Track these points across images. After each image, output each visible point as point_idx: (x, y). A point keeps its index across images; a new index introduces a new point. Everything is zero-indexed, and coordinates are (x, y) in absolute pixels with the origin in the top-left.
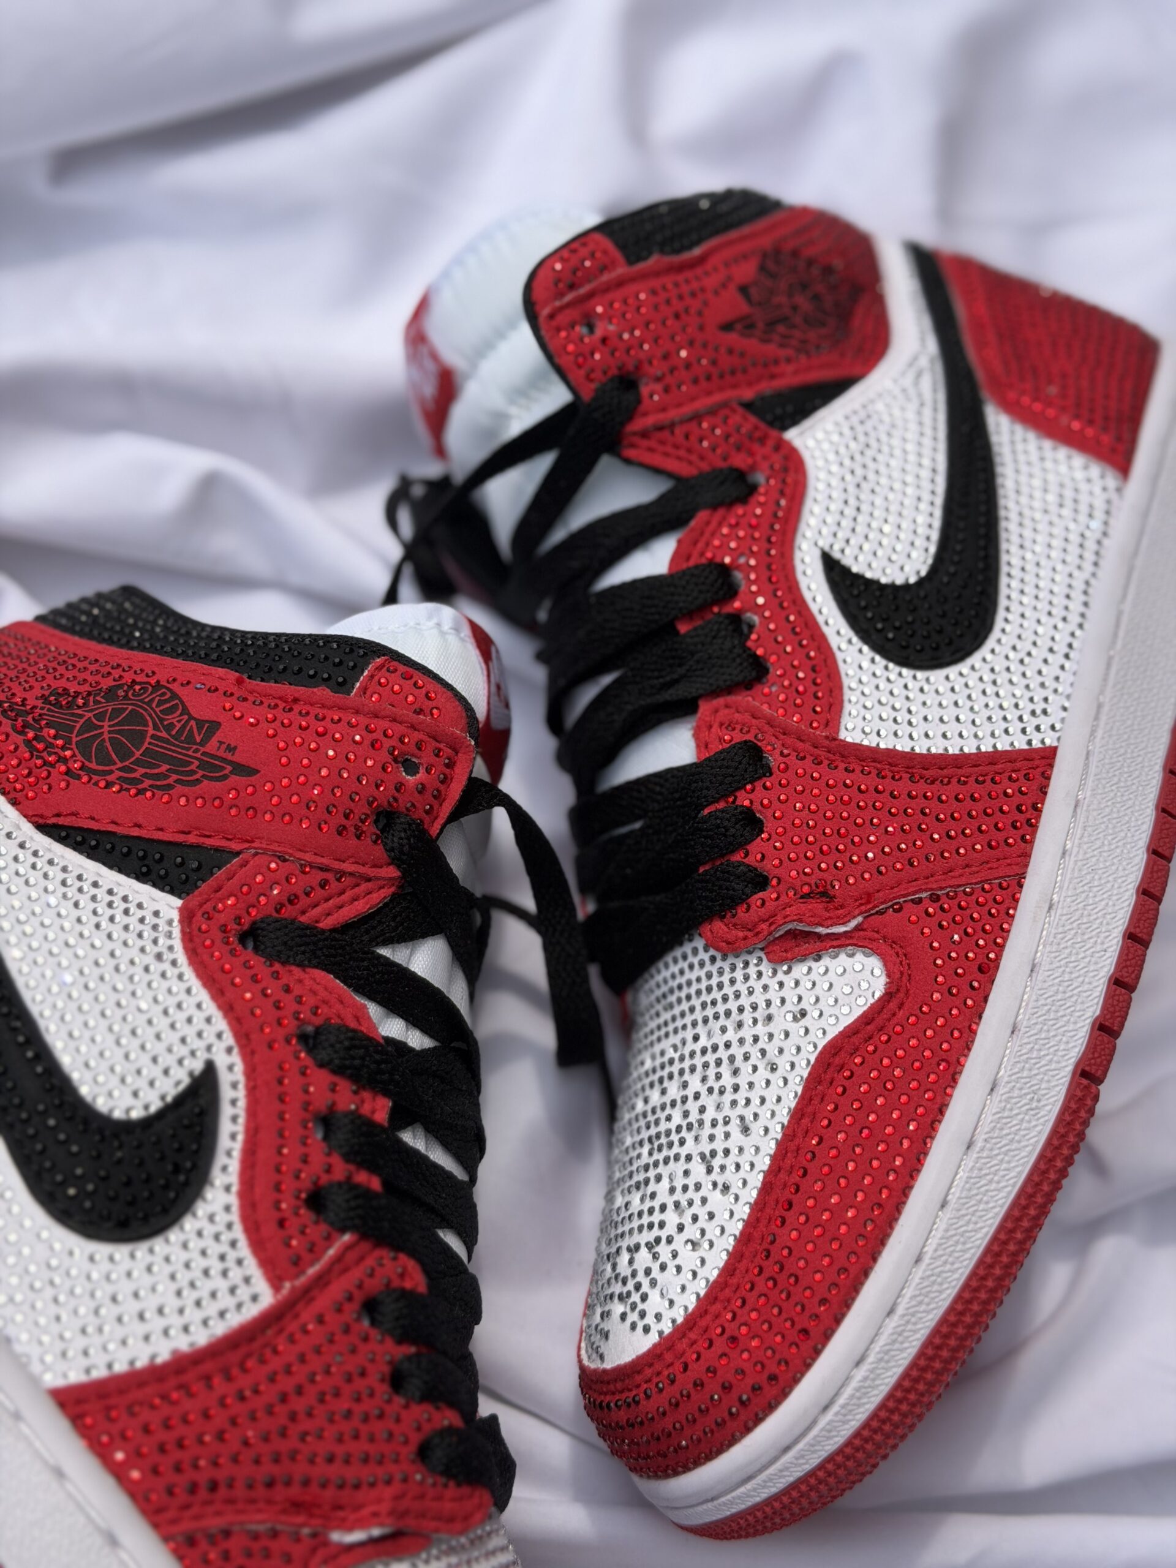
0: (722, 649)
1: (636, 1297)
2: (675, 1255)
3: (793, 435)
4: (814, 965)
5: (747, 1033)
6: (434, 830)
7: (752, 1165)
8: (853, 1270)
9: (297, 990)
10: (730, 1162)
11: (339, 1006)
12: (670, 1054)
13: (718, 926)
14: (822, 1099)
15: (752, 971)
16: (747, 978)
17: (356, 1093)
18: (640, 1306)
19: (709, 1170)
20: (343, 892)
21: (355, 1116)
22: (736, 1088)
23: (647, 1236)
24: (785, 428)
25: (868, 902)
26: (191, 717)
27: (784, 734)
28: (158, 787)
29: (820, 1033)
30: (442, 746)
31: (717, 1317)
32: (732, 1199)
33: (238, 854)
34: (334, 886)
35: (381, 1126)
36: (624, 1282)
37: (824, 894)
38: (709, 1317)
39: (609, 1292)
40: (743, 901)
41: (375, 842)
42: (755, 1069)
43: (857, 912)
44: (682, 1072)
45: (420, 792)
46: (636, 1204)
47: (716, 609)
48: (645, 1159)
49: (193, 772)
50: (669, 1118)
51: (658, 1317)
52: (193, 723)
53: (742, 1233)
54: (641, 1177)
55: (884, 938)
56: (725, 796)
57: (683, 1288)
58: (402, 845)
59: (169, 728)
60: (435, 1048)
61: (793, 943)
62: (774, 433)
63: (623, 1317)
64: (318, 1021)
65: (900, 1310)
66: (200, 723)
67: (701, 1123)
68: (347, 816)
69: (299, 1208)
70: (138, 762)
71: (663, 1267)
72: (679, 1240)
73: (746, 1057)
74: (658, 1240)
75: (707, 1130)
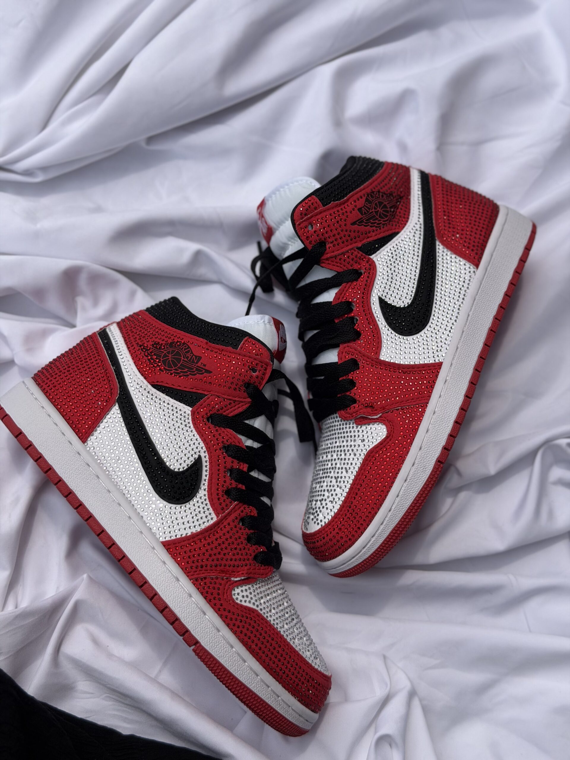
0: (347, 329)
1: (316, 515)
2: (326, 504)
3: (373, 257)
4: (368, 426)
5: (349, 443)
6: (261, 388)
7: (348, 482)
8: (373, 512)
9: (223, 435)
10: (342, 480)
11: (234, 439)
12: (329, 445)
13: (342, 412)
14: (367, 465)
15: (351, 426)
16: (350, 428)
17: (238, 463)
18: (317, 517)
19: (337, 482)
20: (236, 406)
21: (239, 469)
22: (345, 459)
23: (320, 498)
24: (371, 255)
25: (383, 410)
26: (194, 355)
27: (364, 356)
28: (185, 375)
29: (368, 447)
30: (263, 364)
31: (336, 522)
32: (342, 491)
33: (206, 395)
34: (233, 404)
35: (245, 472)
36: (313, 510)
37: (372, 406)
38: (334, 522)
39: (310, 511)
40: (349, 407)
41: (244, 392)
42: (350, 454)
43: (380, 412)
44: (332, 452)
45: (257, 378)
46: (318, 489)
47: (346, 316)
48: (321, 475)
49: (194, 372)
50: (328, 465)
51: (321, 521)
52: (194, 356)
53: (344, 500)
54: (319, 480)
55: (387, 420)
56: (346, 376)
57: (328, 514)
58: (252, 393)
59: (187, 358)
60: (261, 446)
61: (362, 420)
62: (367, 256)
63: (313, 519)
64: (229, 443)
65: (384, 524)
66: (196, 357)
67: (336, 468)
68: (236, 385)
69: (223, 495)
70: (179, 368)
71: (323, 507)
72: (328, 500)
73: (348, 451)
74: (322, 499)
75: (337, 470)
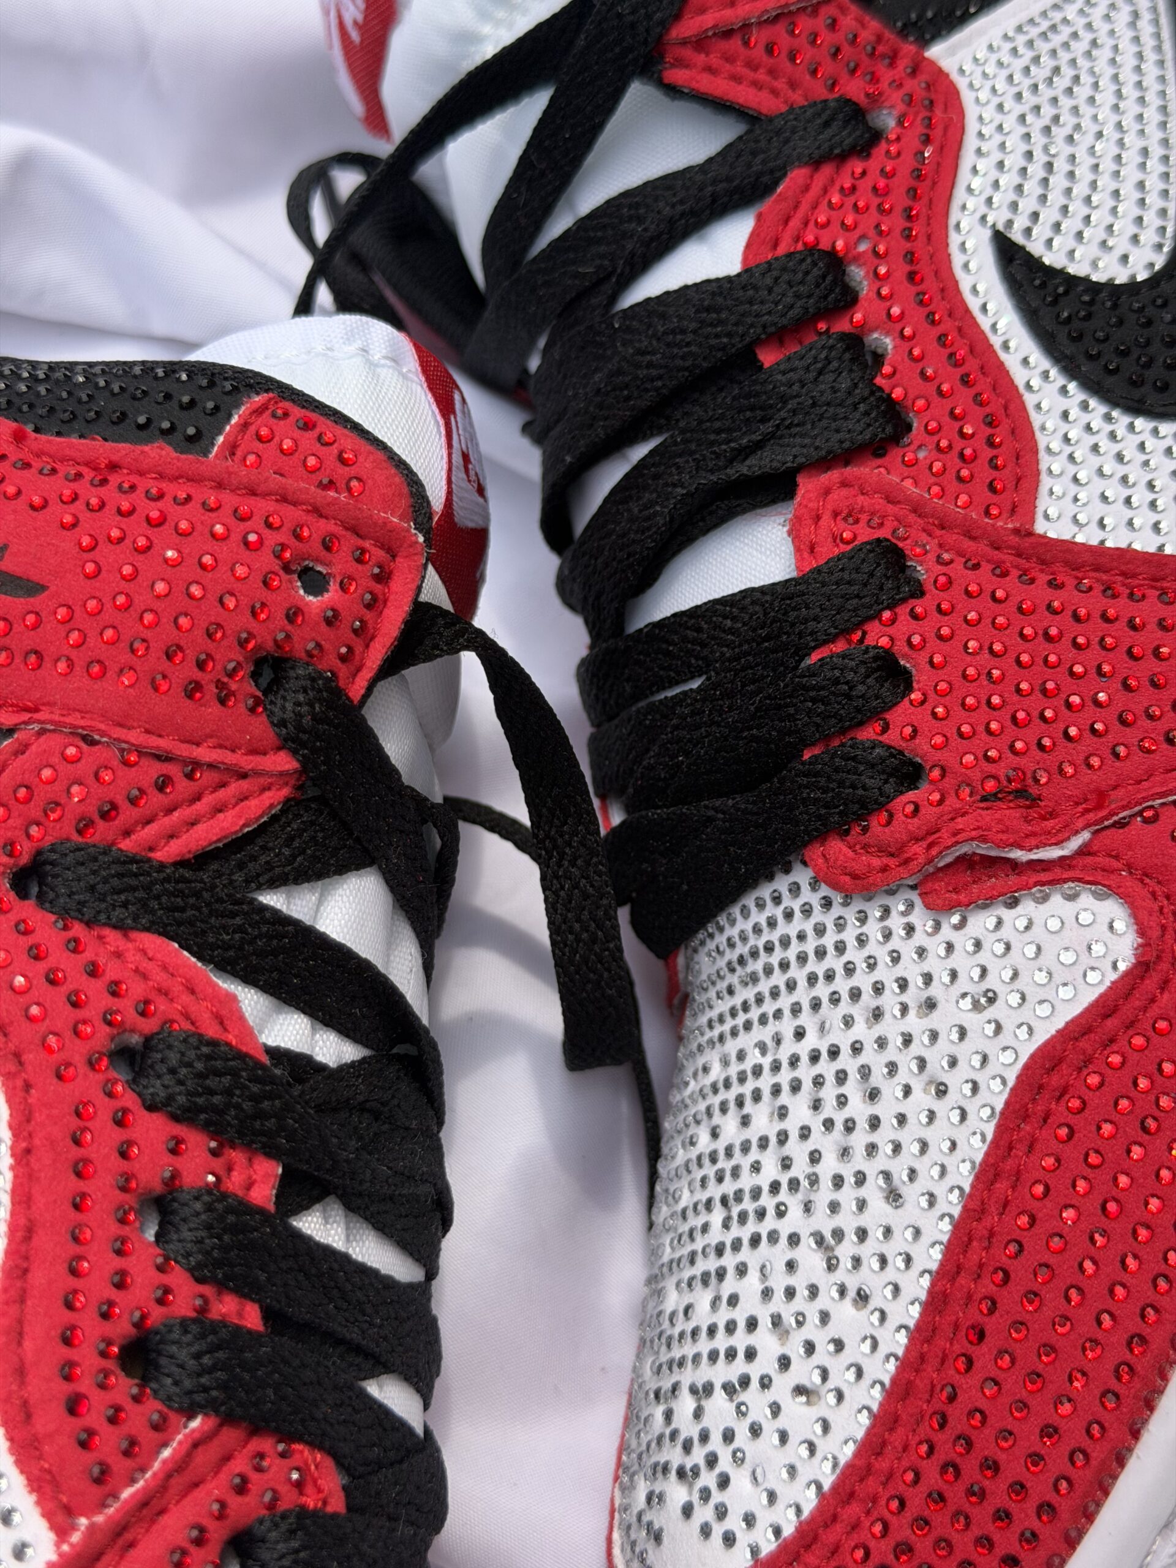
0: (835, 391)
1: (708, 1479)
2: (776, 1409)
3: (939, 52)
4: (1006, 914)
5: (891, 1028)
6: (356, 690)
7: (908, 1260)
8: (1098, 1453)
9: (112, 971)
10: (868, 1250)
11: (186, 998)
12: (754, 1057)
13: (836, 847)
14: (1031, 1147)
15: (896, 922)
16: (888, 935)
17: (215, 1153)
18: (717, 1497)
19: (831, 1267)
20: (198, 797)
21: (218, 1193)
22: (875, 1123)
23: (723, 1373)
24: (925, 42)
25: (1099, 806)
27: (942, 527)
29: (1023, 1033)
30: (367, 544)
31: (855, 1526)
32: (875, 1318)
33: (10, 732)
34: (183, 787)
35: (261, 1211)
36: (687, 1447)
37: (1021, 793)
38: (839, 1528)
39: (662, 1458)
40: (881, 806)
41: (252, 710)
42: (907, 1091)
43: (1080, 823)
44: (776, 1090)
45: (329, 622)
46: (703, 1315)
47: (822, 326)
48: (716, 1235)
50: (756, 1167)
51: (749, 1520)
53: (894, 1381)
54: (711, 1264)
55: (1129, 867)
56: (846, 632)
57: (792, 1470)
58: (299, 715)
60: (363, 1060)
61: (968, 876)
62: (908, 48)
63: (687, 1511)
64: (149, 1026)
67: (814, 1180)
68: (201, 665)
69: (107, 1374)
71: (755, 1431)
72: (783, 1385)
73: (892, 1068)
74: (745, 1381)
75: (824, 1194)
